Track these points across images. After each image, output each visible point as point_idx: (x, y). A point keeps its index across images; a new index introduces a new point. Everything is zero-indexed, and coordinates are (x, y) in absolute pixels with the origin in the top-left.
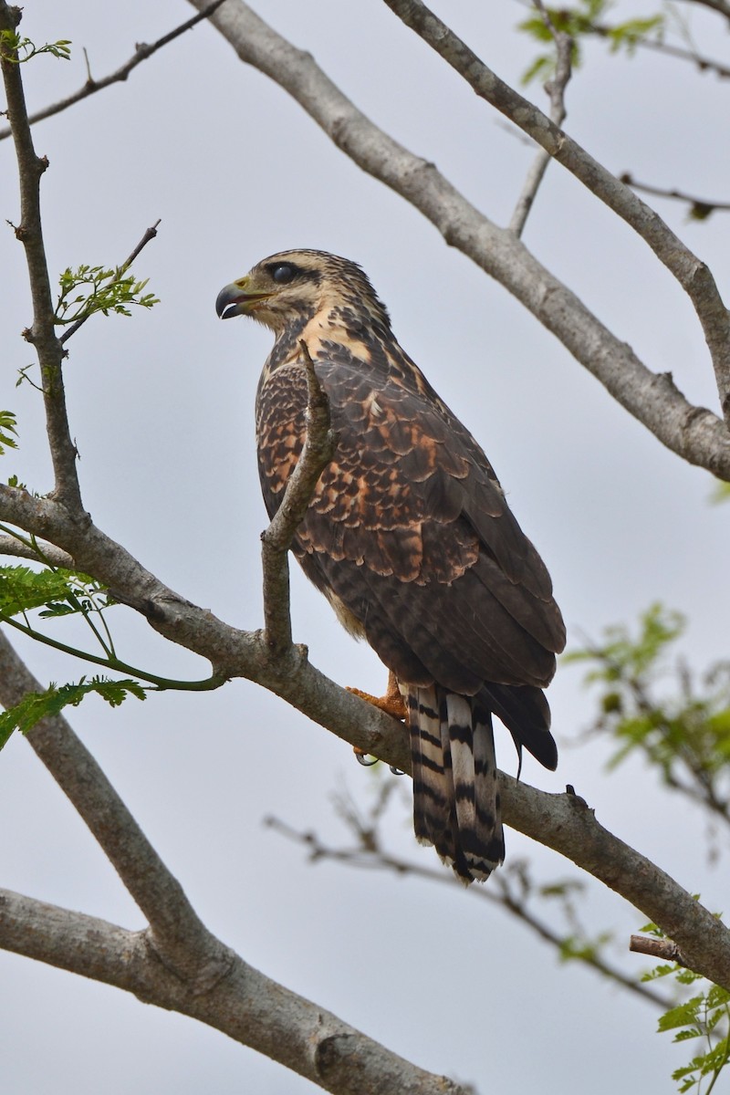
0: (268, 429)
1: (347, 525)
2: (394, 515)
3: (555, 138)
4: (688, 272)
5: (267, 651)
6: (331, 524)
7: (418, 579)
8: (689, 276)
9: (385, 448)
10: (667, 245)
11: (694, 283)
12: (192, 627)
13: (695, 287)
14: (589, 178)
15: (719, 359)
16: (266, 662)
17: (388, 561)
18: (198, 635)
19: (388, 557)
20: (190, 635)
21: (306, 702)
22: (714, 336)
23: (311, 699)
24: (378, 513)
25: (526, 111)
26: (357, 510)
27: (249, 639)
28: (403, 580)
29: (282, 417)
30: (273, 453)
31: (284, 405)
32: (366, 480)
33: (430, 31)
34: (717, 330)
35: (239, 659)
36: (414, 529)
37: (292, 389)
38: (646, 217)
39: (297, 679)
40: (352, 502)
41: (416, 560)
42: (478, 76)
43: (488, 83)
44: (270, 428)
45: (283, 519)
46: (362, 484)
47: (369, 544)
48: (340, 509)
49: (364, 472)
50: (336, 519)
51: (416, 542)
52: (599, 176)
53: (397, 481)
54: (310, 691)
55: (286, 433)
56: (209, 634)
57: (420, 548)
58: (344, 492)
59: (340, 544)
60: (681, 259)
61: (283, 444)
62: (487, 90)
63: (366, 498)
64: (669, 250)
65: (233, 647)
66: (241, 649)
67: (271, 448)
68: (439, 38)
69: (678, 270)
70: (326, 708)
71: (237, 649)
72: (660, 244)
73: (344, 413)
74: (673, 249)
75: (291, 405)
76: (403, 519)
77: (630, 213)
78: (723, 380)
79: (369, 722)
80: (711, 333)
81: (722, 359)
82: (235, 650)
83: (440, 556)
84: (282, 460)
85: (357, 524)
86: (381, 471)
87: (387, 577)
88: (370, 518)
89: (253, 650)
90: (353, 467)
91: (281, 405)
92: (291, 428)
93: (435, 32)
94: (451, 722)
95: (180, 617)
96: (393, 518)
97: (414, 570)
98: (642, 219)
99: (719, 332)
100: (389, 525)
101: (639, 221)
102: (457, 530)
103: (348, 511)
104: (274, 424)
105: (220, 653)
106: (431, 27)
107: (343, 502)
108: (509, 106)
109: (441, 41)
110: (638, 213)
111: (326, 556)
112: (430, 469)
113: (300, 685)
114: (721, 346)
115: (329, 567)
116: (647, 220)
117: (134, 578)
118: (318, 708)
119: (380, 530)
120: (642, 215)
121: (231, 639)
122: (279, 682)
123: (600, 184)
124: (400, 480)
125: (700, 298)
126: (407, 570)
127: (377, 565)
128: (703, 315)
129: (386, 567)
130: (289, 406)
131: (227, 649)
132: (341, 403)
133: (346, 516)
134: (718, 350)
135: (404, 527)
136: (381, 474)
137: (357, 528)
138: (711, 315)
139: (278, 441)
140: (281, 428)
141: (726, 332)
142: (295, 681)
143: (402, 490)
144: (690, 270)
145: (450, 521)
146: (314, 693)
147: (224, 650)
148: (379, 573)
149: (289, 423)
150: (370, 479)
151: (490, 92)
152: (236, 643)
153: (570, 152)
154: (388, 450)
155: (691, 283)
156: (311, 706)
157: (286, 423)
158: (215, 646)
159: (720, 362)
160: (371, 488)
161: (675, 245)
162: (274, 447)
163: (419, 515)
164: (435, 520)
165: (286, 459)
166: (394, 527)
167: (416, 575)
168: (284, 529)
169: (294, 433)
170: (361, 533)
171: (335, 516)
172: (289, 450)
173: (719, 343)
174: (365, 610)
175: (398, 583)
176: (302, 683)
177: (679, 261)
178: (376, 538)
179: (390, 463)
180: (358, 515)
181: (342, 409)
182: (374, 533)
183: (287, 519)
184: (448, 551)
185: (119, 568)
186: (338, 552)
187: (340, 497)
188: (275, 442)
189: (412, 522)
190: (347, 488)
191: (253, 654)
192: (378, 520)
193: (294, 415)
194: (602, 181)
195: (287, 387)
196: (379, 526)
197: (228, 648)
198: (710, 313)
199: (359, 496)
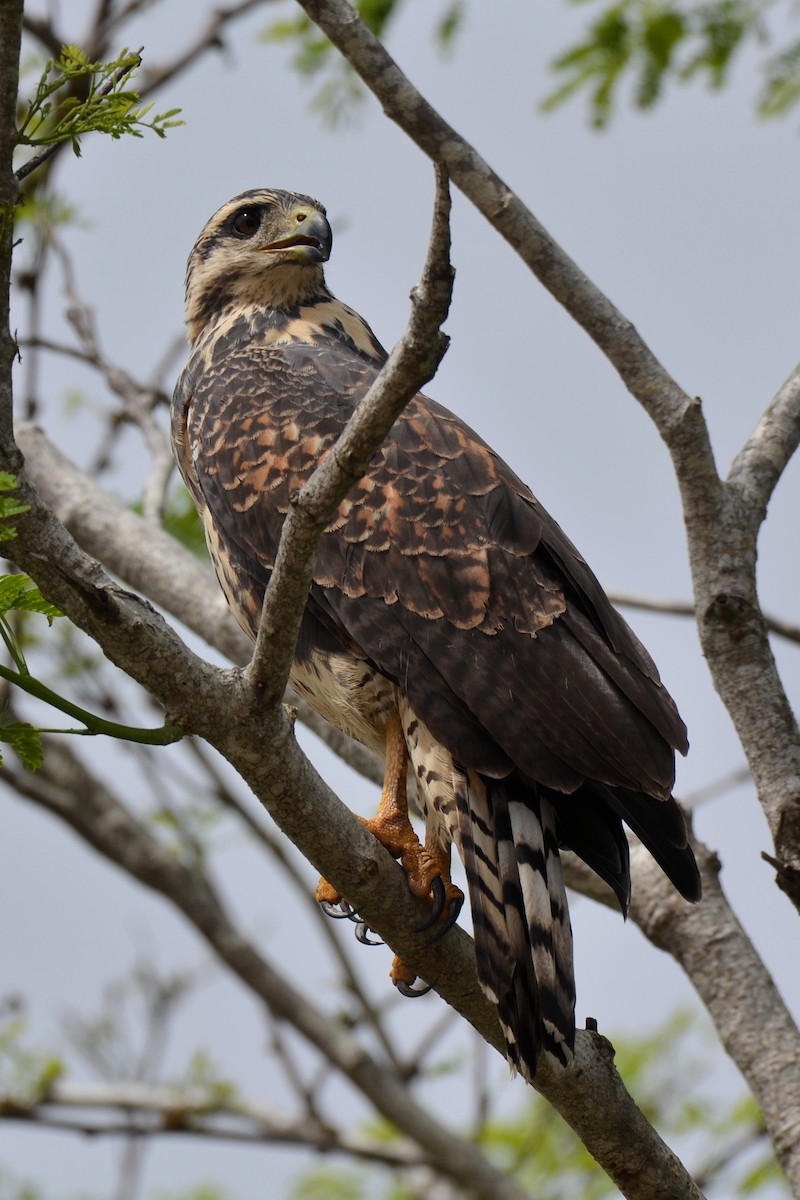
0: (224, 426)
1: (369, 548)
2: (443, 536)
3: (498, 191)
4: (675, 410)
5: (250, 696)
6: (343, 546)
7: (482, 625)
8: (677, 415)
9: (422, 448)
10: (646, 368)
11: (683, 425)
12: (151, 639)
13: (683, 432)
14: (541, 257)
15: (704, 546)
16: (247, 714)
17: (435, 598)
18: (158, 654)
19: (435, 592)
20: (148, 653)
21: (285, 792)
22: (702, 510)
23: (294, 788)
24: (418, 532)
25: (459, 147)
26: (385, 526)
27: (225, 677)
28: (460, 625)
29: (247, 407)
30: (237, 455)
31: (251, 390)
32: (396, 487)
33: (333, 11)
34: (707, 501)
35: (209, 703)
36: (475, 556)
37: (261, 370)
38: (619, 324)
39: (283, 752)
40: (376, 516)
41: (479, 600)
42: (396, 86)
43: (408, 98)
44: (228, 423)
45: (336, 469)
46: (391, 492)
47: (406, 574)
48: (358, 526)
49: (393, 477)
50: (352, 540)
51: (479, 574)
52: (557, 256)
53: (444, 491)
54: (294, 776)
55: (257, 426)
56: (174, 656)
57: (485, 581)
58: (361, 502)
59: (359, 575)
60: (666, 390)
61: (254, 442)
62: (406, 108)
63: (400, 511)
64: (649, 375)
65: (203, 683)
66: (213, 689)
67: (232, 451)
68: (345, 22)
69: (659, 405)
70: (310, 807)
71: (208, 687)
72: (637, 365)
73: (350, 400)
74: (655, 375)
75: (263, 390)
76: (457, 541)
77: (596, 315)
78: (707, 577)
79: (363, 844)
80: (697, 505)
81: (709, 545)
82: (205, 688)
83: (515, 596)
84: (254, 463)
85: (386, 546)
86: (420, 476)
87: (434, 621)
88: (407, 537)
89: (230, 692)
90: (376, 469)
91: (246, 390)
92: (265, 419)
93: (340, 14)
94: (517, 839)
95: (139, 619)
96: (443, 540)
97: (477, 612)
98: (613, 326)
99: (709, 505)
100: (440, 548)
101: (608, 327)
102: (533, 566)
103: (370, 528)
104: (235, 418)
105: (183, 689)
106: (335, 5)
107: (360, 515)
108: (436, 135)
109: (349, 27)
110: (608, 316)
111: (337, 592)
112: (492, 481)
113: (284, 762)
114: (709, 528)
115: (342, 606)
116: (621, 328)
117: (72, 558)
118: (300, 806)
119: (424, 555)
120: (614, 320)
121: (201, 671)
122: (256, 750)
123: (556, 267)
124: (449, 489)
125: (688, 450)
126: (467, 612)
127: (417, 602)
128: (689, 477)
129: (432, 608)
130: (259, 392)
131: (195, 684)
132: (346, 388)
133: (366, 535)
134: (706, 532)
135: (462, 553)
136: (421, 479)
137: (387, 551)
138: (700, 477)
139: (245, 438)
140: (249, 422)
141: (718, 507)
142: (278, 754)
143: (454, 502)
144: (678, 407)
145: (524, 554)
146: (299, 779)
147: (190, 684)
148: (421, 614)
149: (261, 414)
150: (404, 485)
151: (410, 111)
152: (207, 677)
153: (519, 214)
154: (425, 451)
155: (679, 426)
156: (290, 800)
157: (257, 413)
158: (178, 675)
159: (705, 550)
160: (405, 497)
161: (657, 369)
162: (238, 448)
163: (481, 538)
164: (504, 548)
165: (260, 461)
166: (445, 552)
167: (478, 620)
168: (333, 486)
169: (272, 427)
170: (392, 557)
171: (348, 535)
172: (265, 448)
173: (707, 521)
174: (404, 666)
175: (450, 629)
176: (287, 760)
177: (662, 392)
178: (417, 567)
179: (431, 467)
180: (386, 533)
181: (348, 395)
182: (414, 558)
183: (342, 469)
184: (526, 591)
185: (53, 539)
186: (354, 584)
187: (356, 509)
188: (240, 441)
189: (473, 546)
190: (366, 497)
191: (230, 699)
192: (420, 541)
193: (268, 403)
194: (559, 263)
195: (251, 368)
196: (422, 549)
197: (197, 684)
198: (700, 473)
199: (388, 508)
